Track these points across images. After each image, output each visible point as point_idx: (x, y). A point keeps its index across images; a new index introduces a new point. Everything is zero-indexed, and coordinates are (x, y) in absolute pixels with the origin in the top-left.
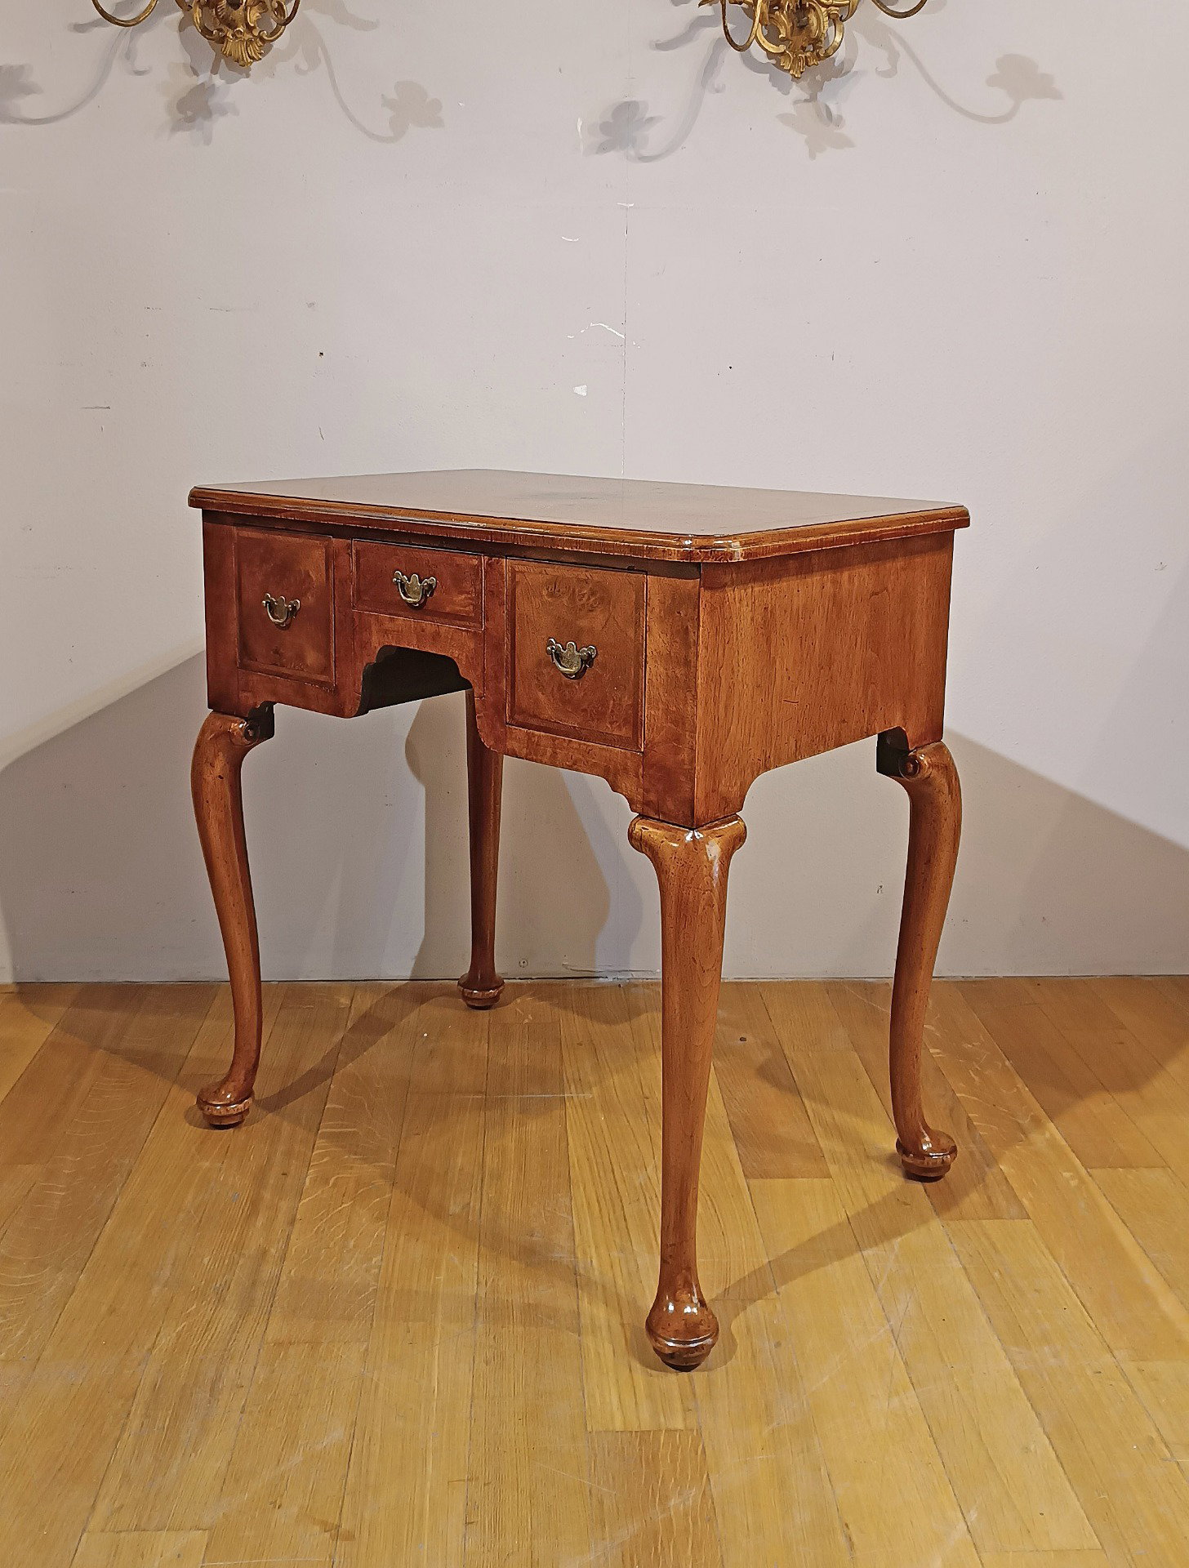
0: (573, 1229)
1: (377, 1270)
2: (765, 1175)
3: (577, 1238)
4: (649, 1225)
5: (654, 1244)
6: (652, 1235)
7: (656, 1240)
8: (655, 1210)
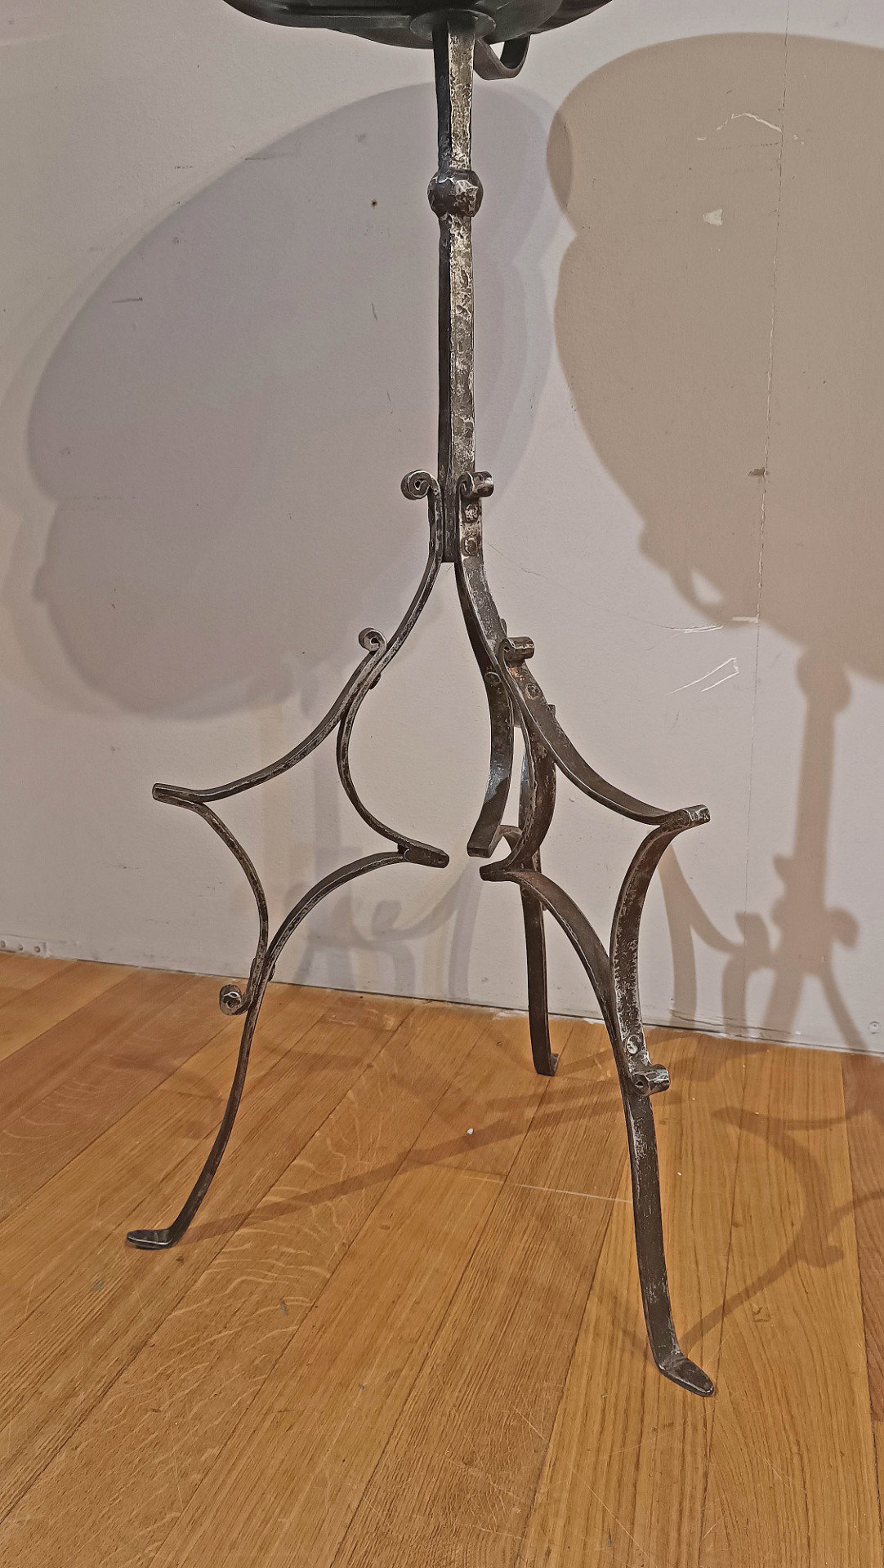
0: (543, 1463)
1: (199, 1476)
3: (543, 1489)
4: (676, 1489)
5: (674, 1534)
6: (674, 1515)
7: (679, 1529)
8: (694, 1454)
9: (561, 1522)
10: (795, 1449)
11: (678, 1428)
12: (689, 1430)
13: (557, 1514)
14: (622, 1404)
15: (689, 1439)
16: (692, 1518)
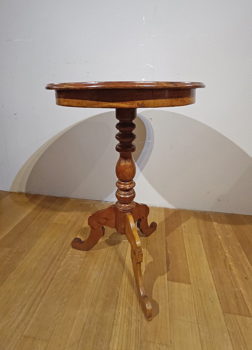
0: (118, 295)
1: (64, 305)
2: (173, 280)
13: (121, 305)
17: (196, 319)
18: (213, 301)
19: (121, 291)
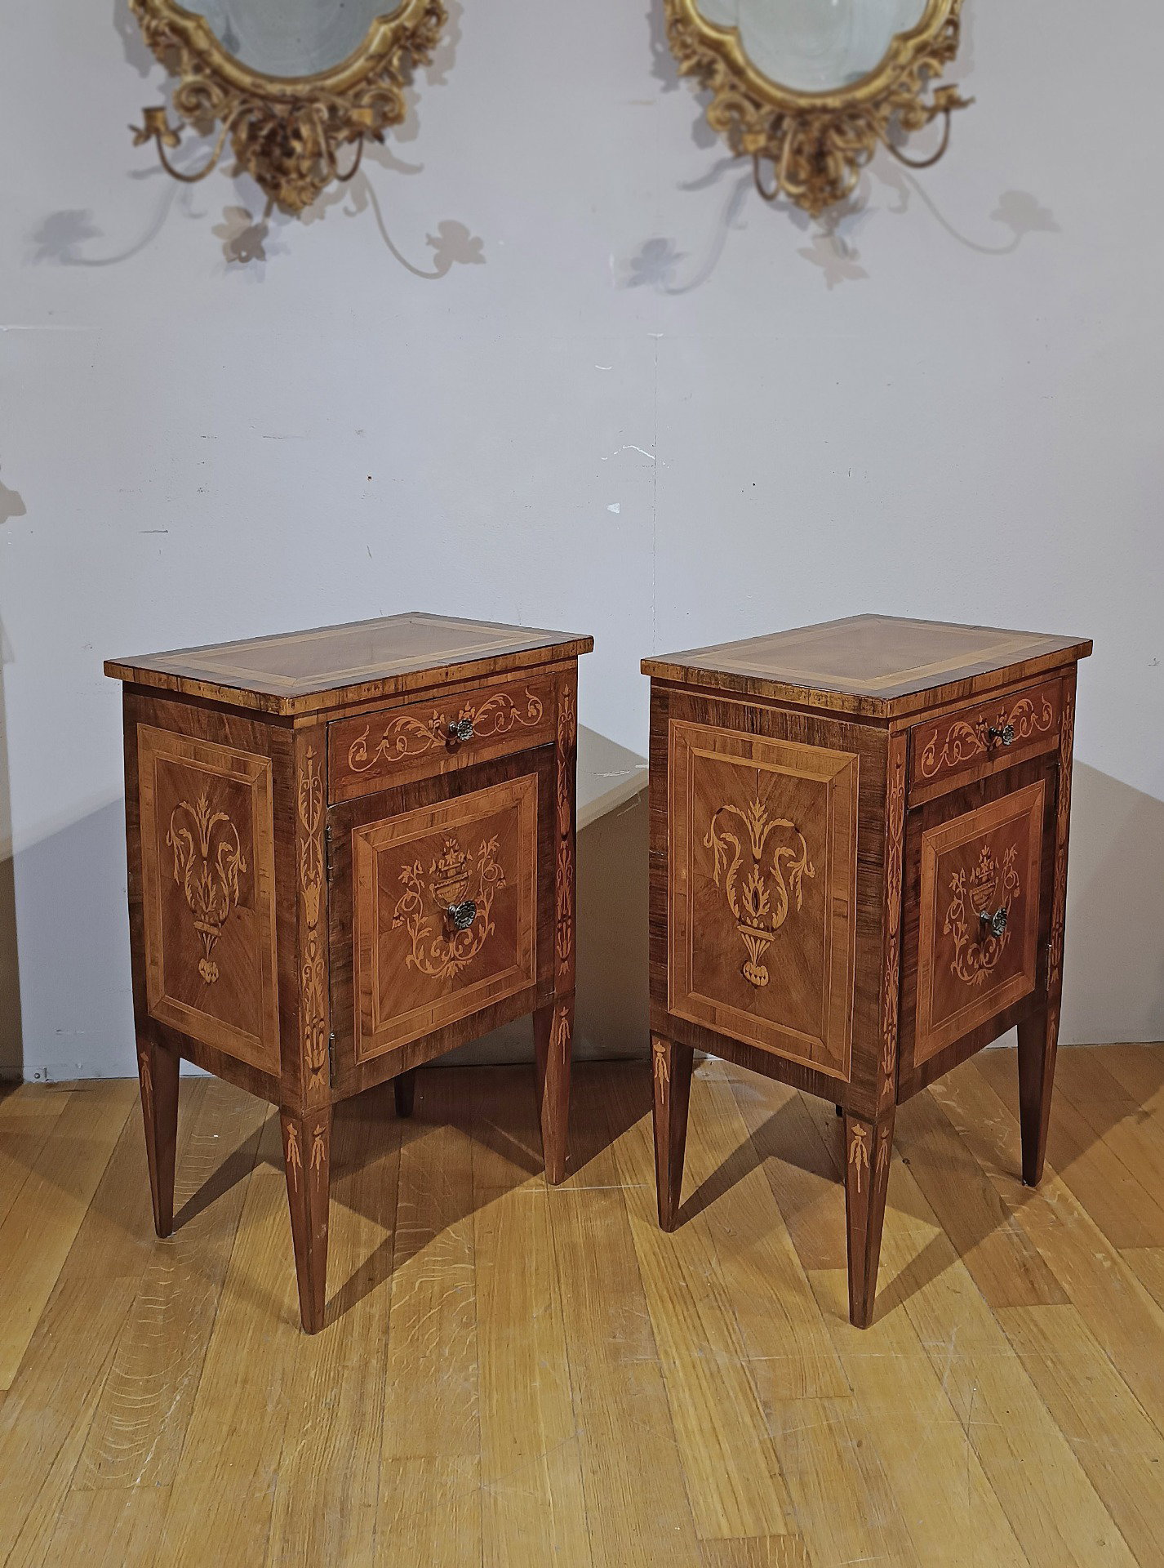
0: (651, 1327)
1: (475, 1379)
2: (822, 1265)
3: (658, 1339)
4: (722, 1322)
5: (730, 1341)
6: (726, 1333)
7: (731, 1338)
8: (725, 1306)
9: (674, 1351)
10: (772, 1292)
11: (712, 1296)
12: (717, 1295)
13: (670, 1347)
14: (678, 1293)
15: (719, 1300)
16: (735, 1333)
17: (913, 1334)
18: (958, 1290)
19: (656, 1318)
